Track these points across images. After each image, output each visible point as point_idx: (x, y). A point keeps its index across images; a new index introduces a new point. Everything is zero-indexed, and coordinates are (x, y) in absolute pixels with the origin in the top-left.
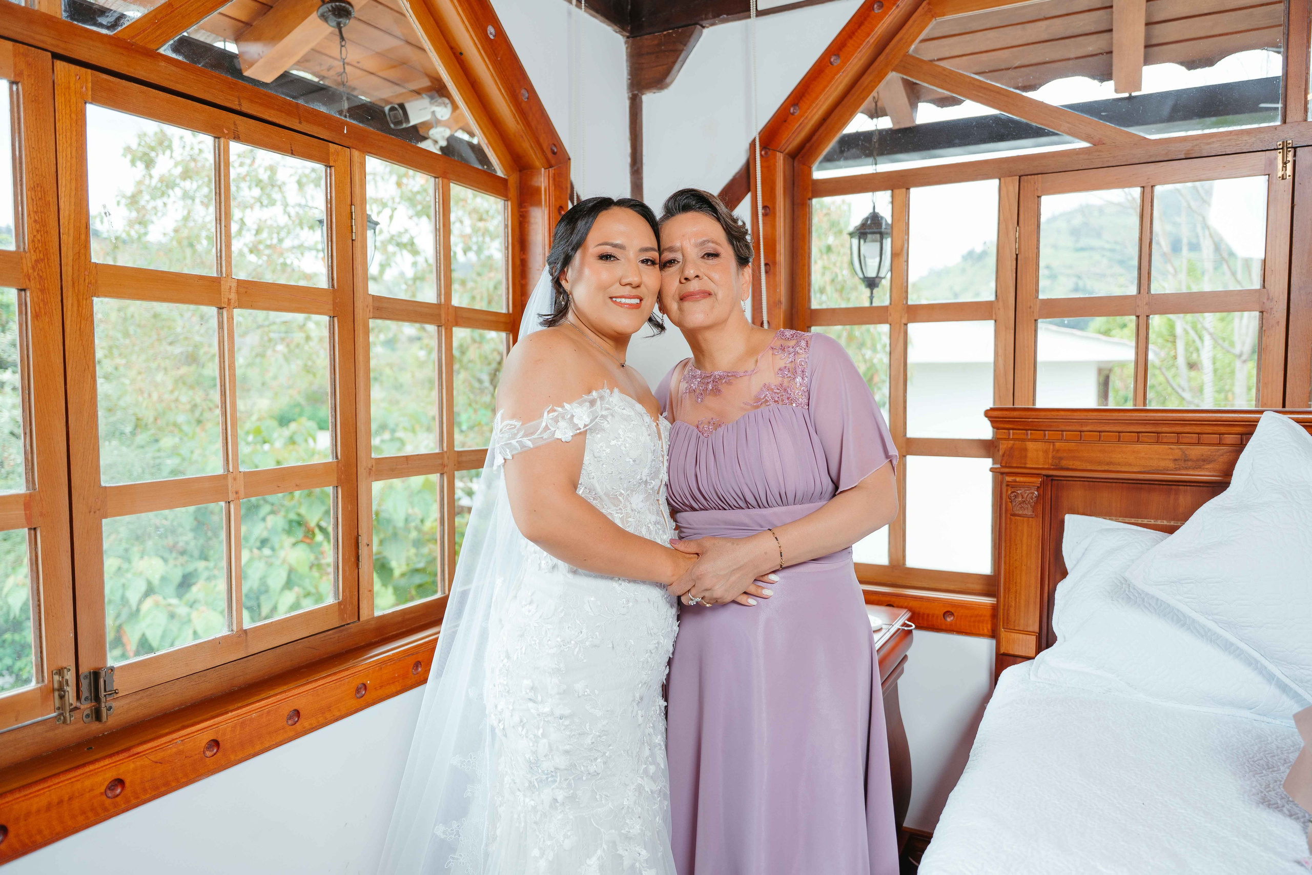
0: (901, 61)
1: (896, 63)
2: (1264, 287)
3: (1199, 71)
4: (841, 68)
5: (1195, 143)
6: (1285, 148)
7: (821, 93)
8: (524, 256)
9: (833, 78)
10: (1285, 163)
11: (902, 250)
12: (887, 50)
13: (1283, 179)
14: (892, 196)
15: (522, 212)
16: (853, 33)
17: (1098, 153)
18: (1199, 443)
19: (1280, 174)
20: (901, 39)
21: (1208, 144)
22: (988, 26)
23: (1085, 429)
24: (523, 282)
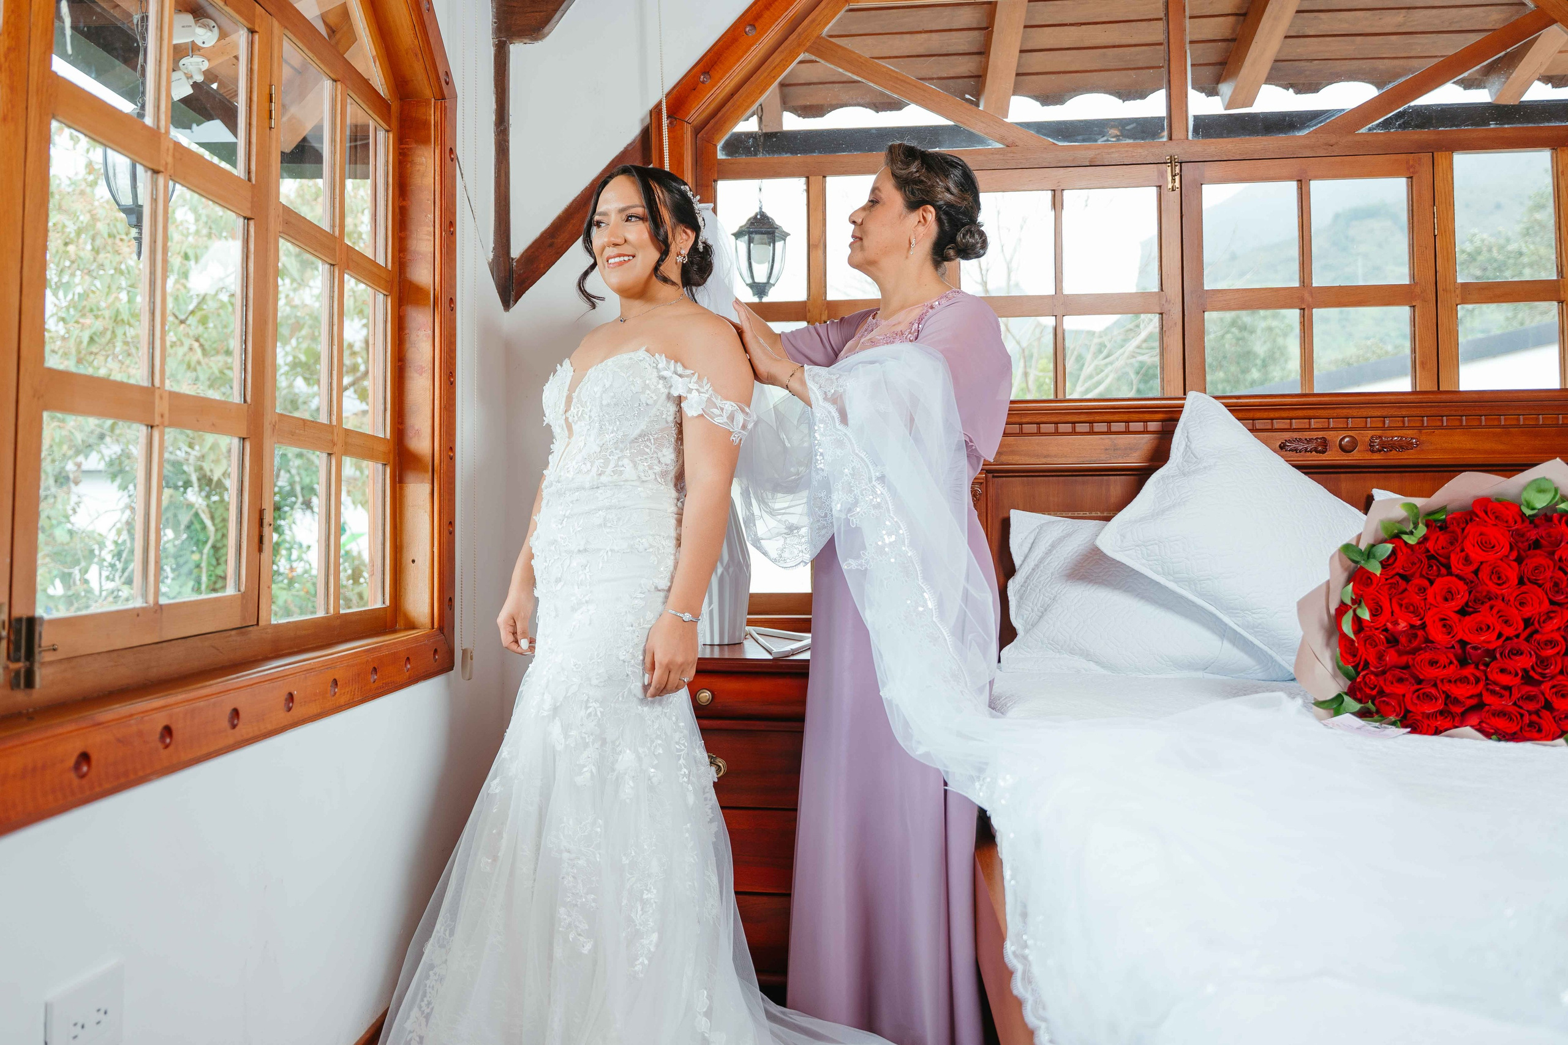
0: (814, 43)
1: (808, 44)
2: (1162, 290)
3: (1051, 108)
4: (758, 40)
5: (1097, 152)
6: (1172, 161)
7: (735, 64)
8: (404, 203)
9: (749, 49)
10: (1173, 176)
11: (820, 241)
12: (799, 29)
13: (1173, 190)
14: (808, 184)
15: (403, 149)
16: (770, 5)
17: (1012, 155)
18: (1128, 432)
19: (1170, 186)
20: (813, 21)
21: (1109, 153)
22: (867, 31)
23: (1024, 420)
24: (402, 235)
